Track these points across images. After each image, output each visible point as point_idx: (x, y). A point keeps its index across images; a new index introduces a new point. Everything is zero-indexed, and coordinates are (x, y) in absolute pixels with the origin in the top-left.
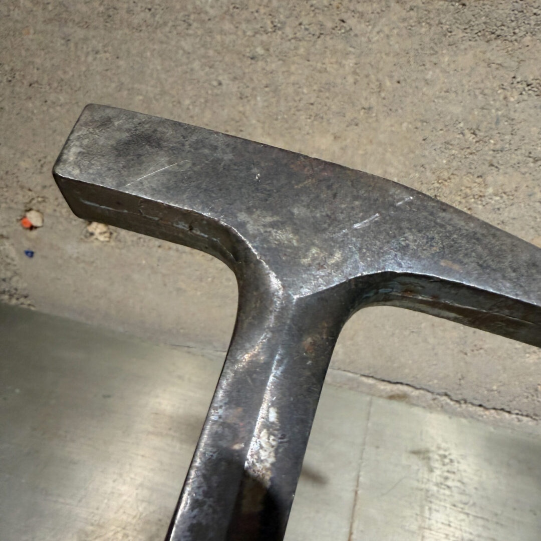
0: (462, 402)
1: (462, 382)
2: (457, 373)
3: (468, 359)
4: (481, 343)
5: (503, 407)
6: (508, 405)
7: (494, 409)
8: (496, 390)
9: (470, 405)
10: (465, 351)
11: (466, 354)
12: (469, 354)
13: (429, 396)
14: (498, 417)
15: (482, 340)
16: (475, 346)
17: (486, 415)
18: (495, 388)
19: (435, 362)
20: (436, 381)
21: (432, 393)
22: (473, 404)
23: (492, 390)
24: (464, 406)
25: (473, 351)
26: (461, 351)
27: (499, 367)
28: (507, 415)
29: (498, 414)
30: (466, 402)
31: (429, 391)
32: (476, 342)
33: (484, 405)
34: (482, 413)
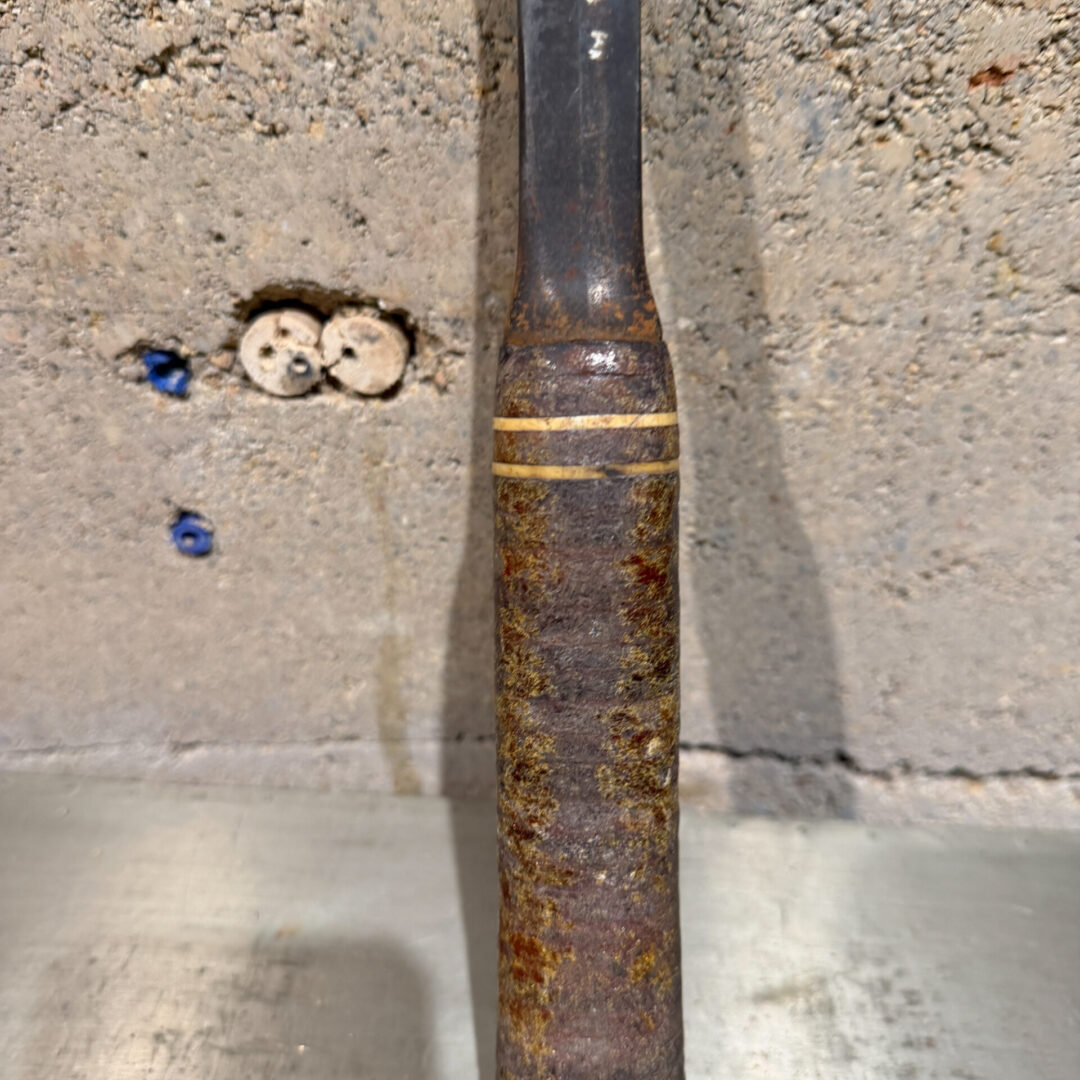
0: (896, 771)
1: (895, 701)
2: (875, 671)
3: (912, 611)
4: (956, 540)
5: (1029, 761)
6: (1048, 754)
7: (1004, 774)
8: (1010, 710)
9: (921, 778)
10: (899, 584)
11: (903, 593)
12: (914, 593)
13: (784, 770)
14: (1013, 799)
15: (960, 526)
16: (937, 553)
17: (973, 799)
18: (1005, 701)
19: (793, 648)
20: (801, 716)
21: (794, 761)
22: (931, 773)
23: (998, 712)
24: (901, 784)
25: (927, 576)
26: (888, 586)
27: (1023, 621)
28: (1038, 786)
29: (1013, 789)
30: (907, 768)
31: (781, 758)
32: (940, 541)
33: (971, 767)
34: (960, 796)
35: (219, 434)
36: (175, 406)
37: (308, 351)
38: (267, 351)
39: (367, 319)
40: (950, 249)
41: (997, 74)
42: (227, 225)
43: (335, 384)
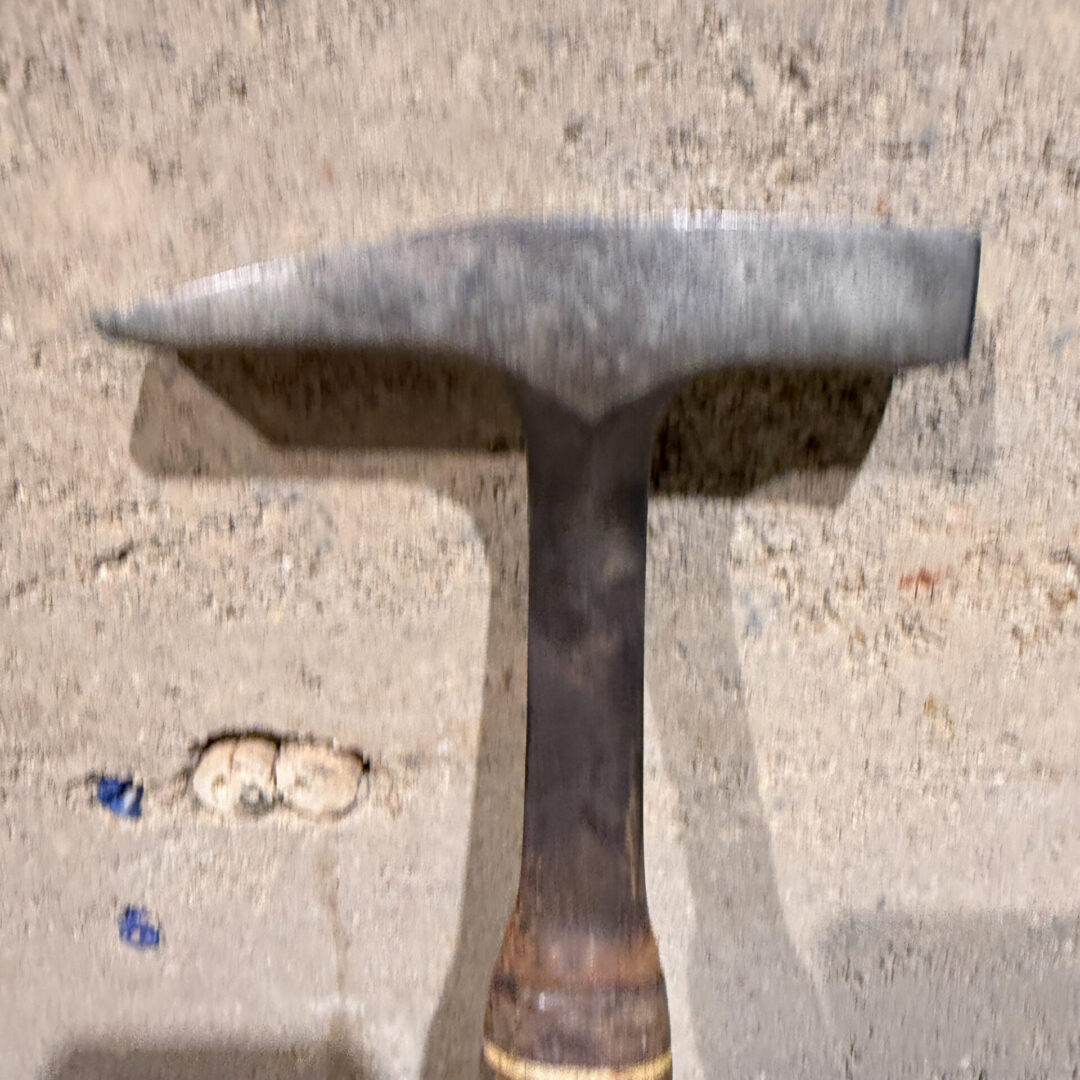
35: (170, 847)
36: (125, 825)
37: (263, 782)
38: (220, 781)
39: (321, 755)
40: (889, 708)
41: (925, 578)
42: (184, 683)
43: (290, 806)
